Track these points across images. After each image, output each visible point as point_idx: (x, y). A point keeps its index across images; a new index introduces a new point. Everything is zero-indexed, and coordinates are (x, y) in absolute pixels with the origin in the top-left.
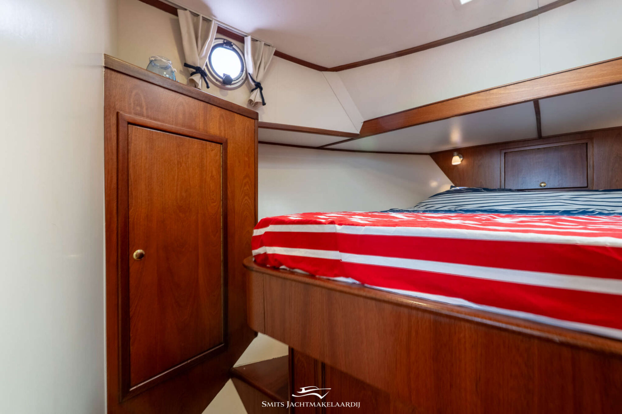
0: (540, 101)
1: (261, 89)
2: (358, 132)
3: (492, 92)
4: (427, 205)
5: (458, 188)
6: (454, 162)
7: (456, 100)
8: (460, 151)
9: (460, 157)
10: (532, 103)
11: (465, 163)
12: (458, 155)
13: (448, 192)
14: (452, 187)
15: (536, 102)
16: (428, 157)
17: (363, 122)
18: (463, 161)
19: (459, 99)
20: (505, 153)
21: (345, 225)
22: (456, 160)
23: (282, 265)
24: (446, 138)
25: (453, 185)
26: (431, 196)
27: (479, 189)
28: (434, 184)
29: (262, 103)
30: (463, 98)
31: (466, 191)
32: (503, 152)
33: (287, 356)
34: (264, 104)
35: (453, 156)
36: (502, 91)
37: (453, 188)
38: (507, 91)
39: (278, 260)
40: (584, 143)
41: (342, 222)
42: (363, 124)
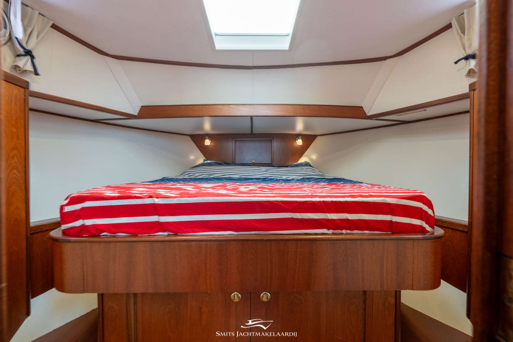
0: (253, 117)
1: (32, 57)
2: (136, 114)
3: (231, 106)
4: (189, 174)
5: (209, 161)
6: (207, 143)
7: (211, 106)
8: (210, 136)
9: (210, 140)
10: (250, 117)
11: (212, 144)
12: (208, 139)
13: (203, 165)
14: (205, 160)
15: (252, 117)
16: (188, 137)
17: (141, 106)
18: (212, 143)
19: (213, 106)
20: (235, 141)
21: (161, 198)
22: (208, 142)
23: (103, 232)
24: (201, 127)
25: (206, 159)
26: (192, 167)
27: (221, 163)
28: (192, 157)
29: (34, 72)
30: (215, 106)
31: (215, 164)
32: (234, 139)
33: (96, 309)
34: (36, 73)
35: (205, 139)
36: (235, 107)
37: (206, 162)
38: (238, 108)
39: (99, 229)
40: (270, 140)
41: (158, 196)
42: (141, 108)
